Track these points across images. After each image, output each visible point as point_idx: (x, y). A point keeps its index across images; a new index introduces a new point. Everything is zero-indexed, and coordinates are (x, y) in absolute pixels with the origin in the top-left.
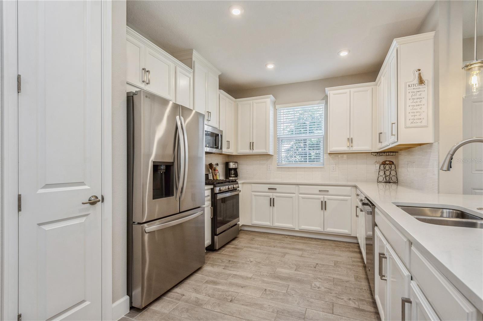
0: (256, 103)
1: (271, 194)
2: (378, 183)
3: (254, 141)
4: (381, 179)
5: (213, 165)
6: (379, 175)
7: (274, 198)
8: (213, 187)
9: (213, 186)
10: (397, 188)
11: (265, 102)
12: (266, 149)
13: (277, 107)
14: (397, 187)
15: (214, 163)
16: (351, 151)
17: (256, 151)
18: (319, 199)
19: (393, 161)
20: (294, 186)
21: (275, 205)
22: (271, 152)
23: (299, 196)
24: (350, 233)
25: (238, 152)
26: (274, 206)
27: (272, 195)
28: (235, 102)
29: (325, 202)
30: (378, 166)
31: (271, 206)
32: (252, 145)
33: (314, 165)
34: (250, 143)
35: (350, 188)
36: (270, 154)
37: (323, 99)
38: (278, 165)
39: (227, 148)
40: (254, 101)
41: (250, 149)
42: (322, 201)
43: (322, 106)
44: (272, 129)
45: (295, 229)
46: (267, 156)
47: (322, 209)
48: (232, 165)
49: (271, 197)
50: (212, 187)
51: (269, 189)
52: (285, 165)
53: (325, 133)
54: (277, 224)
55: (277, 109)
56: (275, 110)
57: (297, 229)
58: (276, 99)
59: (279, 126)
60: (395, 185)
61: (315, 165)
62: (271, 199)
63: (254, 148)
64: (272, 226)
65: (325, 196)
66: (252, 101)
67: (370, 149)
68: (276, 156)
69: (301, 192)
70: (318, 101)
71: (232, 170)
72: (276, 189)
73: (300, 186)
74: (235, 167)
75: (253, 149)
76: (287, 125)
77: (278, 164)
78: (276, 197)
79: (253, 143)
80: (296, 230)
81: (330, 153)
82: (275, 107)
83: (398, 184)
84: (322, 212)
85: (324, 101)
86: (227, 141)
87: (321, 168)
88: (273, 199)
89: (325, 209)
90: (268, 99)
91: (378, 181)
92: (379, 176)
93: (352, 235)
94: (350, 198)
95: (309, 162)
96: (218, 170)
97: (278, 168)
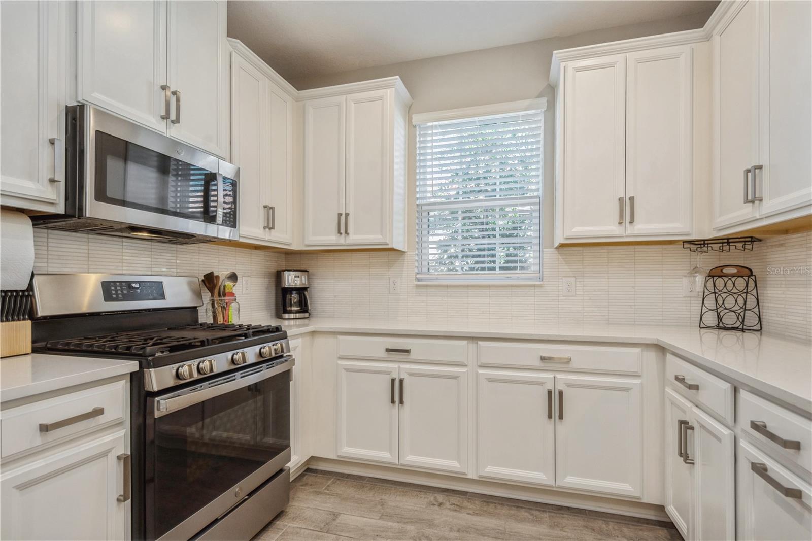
0: (357, 102)
1: (396, 366)
2: (702, 330)
3: (351, 211)
4: (710, 319)
5: (218, 277)
6: (704, 307)
7: (402, 377)
8: (137, 369)
9: (137, 363)
10: (759, 344)
11: (381, 99)
12: (382, 235)
13: (416, 118)
14: (760, 340)
15: (222, 272)
16: (627, 236)
17: (356, 238)
18: (541, 384)
19: (751, 268)
20: (464, 343)
21: (405, 399)
22: (398, 243)
23: (477, 373)
24: (637, 494)
25: (307, 242)
26: (401, 402)
27: (397, 368)
28: (297, 100)
29: (561, 393)
30: (700, 279)
31: (393, 401)
32: (342, 225)
33: (515, 278)
34: (340, 215)
35: (637, 350)
36: (395, 248)
37: (540, 96)
38: (418, 280)
39: (265, 228)
40: (351, 97)
41: (340, 233)
42: (550, 393)
43: (538, 114)
44: (402, 179)
45: (464, 474)
46: (388, 253)
47: (550, 416)
48: (291, 280)
49: (395, 375)
50: (132, 366)
51: (388, 350)
52: (437, 279)
53: (544, 191)
54: (411, 459)
55: (415, 127)
56: (411, 127)
57: (472, 475)
58: (413, 99)
59: (420, 173)
60: (755, 336)
61: (518, 278)
62: (393, 381)
63: (349, 231)
64: (396, 464)
65: (559, 376)
66: (344, 97)
67: (686, 230)
68: (411, 255)
69: (484, 360)
70: (526, 102)
71: (291, 294)
72: (407, 351)
73: (481, 343)
74: (302, 283)
75: (347, 233)
76: (443, 181)
77: (417, 276)
78: (411, 374)
79: (347, 215)
80: (470, 476)
81: (562, 246)
82: (409, 121)
83: (761, 333)
84: (550, 425)
85: (544, 101)
86: (265, 207)
87: (534, 286)
88: (401, 381)
89: (561, 417)
90: (389, 90)
91: (702, 325)
92: (705, 309)
93: (645, 500)
94: (637, 381)
95: (502, 272)
96: (232, 295)
97: (418, 286)
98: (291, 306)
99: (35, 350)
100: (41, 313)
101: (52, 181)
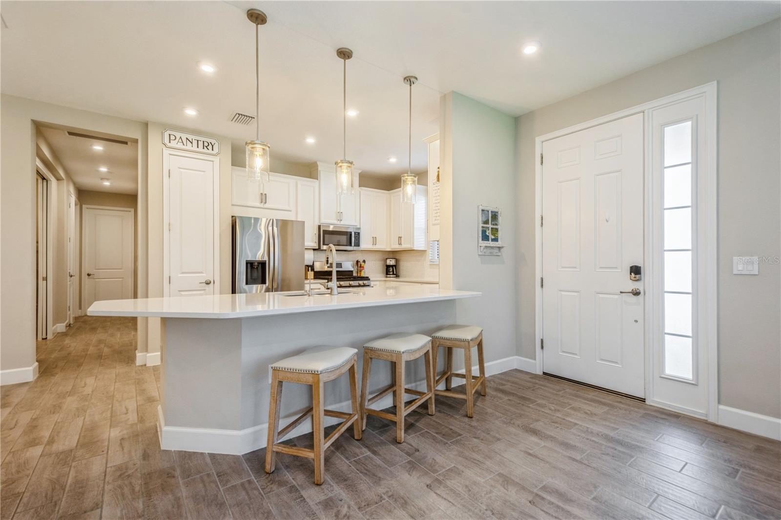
3: (403, 236)
5: (361, 261)
12: (411, 244)
17: (404, 246)
22: (420, 247)
32: (400, 240)
34: (399, 237)
36: (415, 249)
38: (431, 262)
39: (373, 244)
41: (399, 244)
48: (390, 262)
71: (391, 267)
74: (395, 263)
75: (401, 244)
79: (401, 237)
86: (372, 237)
96: (363, 267)
97: (430, 265)
98: (389, 272)
99: (314, 278)
100: (315, 270)
101: (315, 242)
